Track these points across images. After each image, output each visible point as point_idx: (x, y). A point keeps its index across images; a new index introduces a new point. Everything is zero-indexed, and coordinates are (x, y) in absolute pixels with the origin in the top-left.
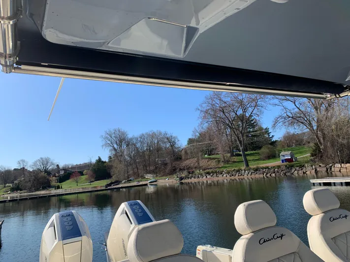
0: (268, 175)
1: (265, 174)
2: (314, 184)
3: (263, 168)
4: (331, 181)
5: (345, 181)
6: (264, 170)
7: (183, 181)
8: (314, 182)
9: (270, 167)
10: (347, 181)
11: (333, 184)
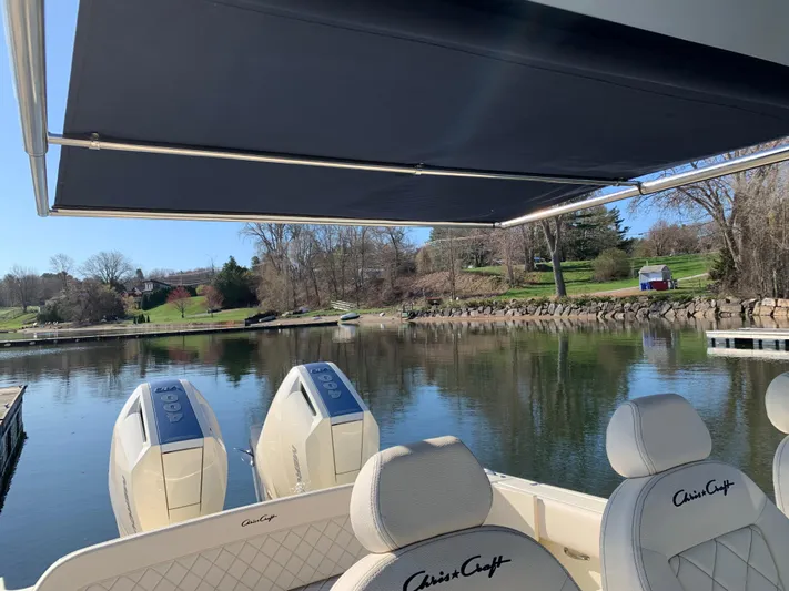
0: (608, 316)
1: (601, 313)
2: (713, 340)
3: (597, 300)
4: (753, 337)
5: (784, 337)
6: (600, 304)
7: (416, 320)
8: (714, 337)
9: (613, 299)
11: (756, 344)
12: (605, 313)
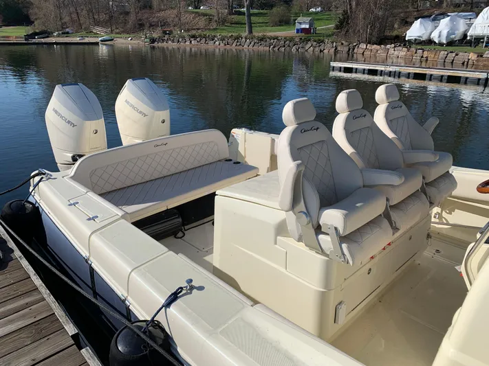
0: (276, 49)
1: (272, 47)
2: (334, 67)
3: (271, 38)
4: (353, 67)
5: (368, 68)
6: (272, 41)
7: (156, 44)
8: (335, 65)
9: (279, 38)
10: (371, 68)
11: (354, 70)
12: (274, 47)
